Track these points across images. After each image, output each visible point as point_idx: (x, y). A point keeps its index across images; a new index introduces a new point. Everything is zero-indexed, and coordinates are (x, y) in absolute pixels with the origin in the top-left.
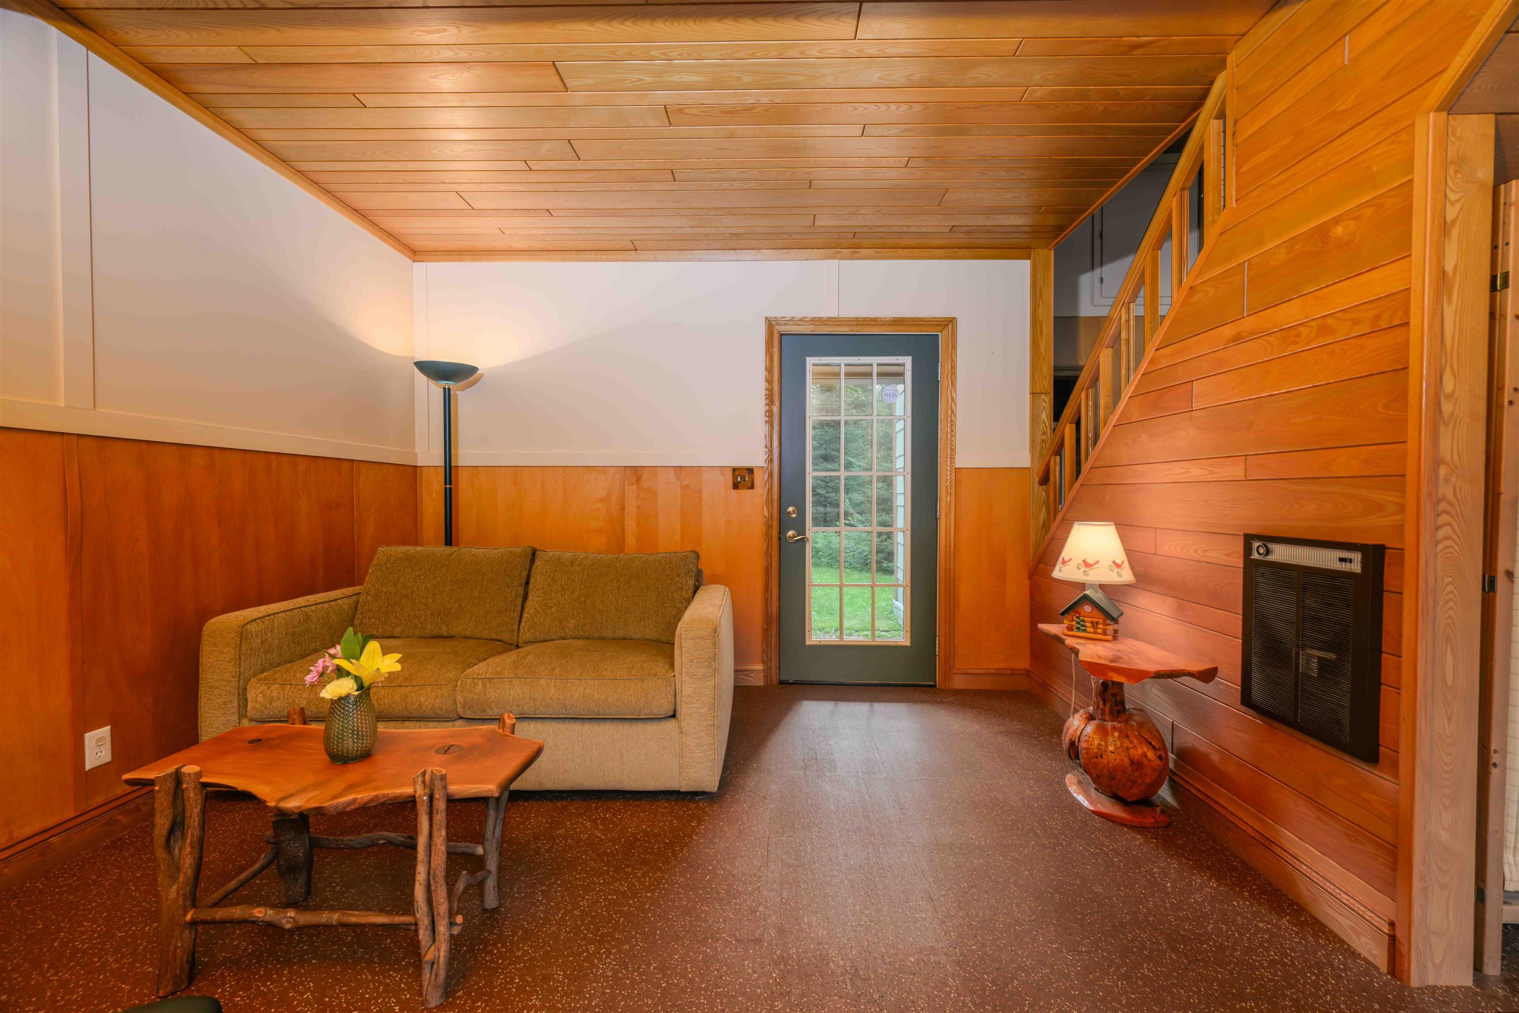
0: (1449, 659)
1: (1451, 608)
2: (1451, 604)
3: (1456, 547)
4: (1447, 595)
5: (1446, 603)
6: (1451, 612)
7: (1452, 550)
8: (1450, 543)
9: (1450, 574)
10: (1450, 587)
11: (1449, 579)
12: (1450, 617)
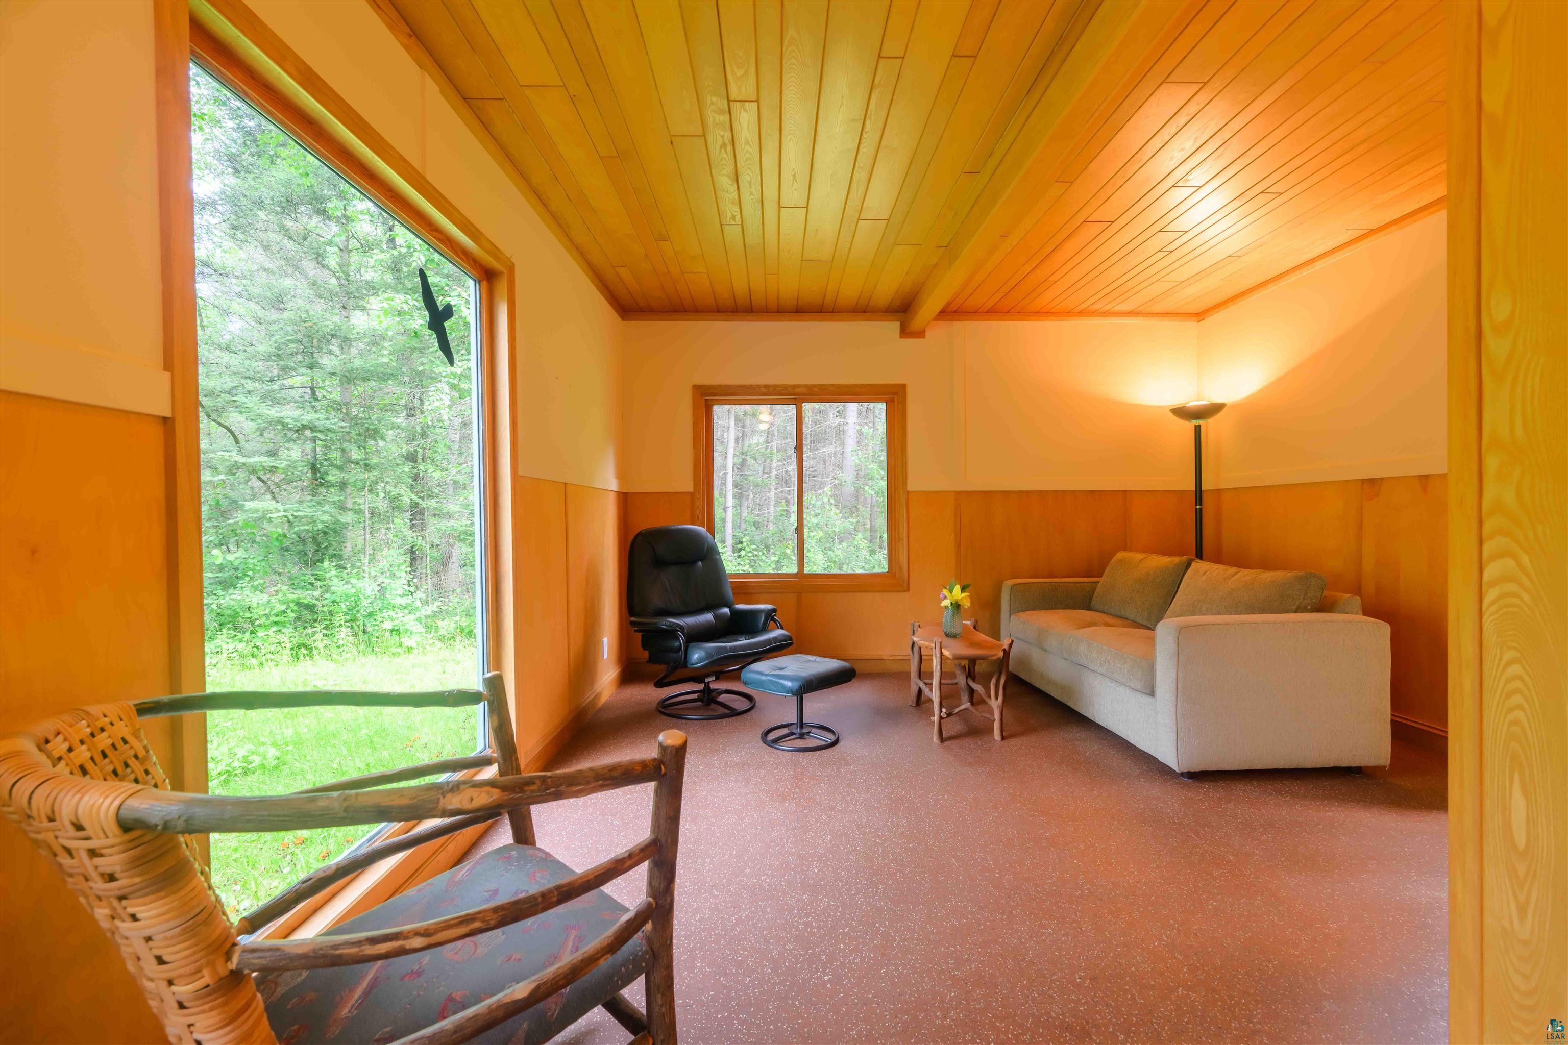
0: (1518, 803)
1: (1519, 707)
2: (1517, 699)
3: (1525, 596)
4: (1508, 681)
5: (1509, 696)
6: (1520, 715)
7: (1515, 600)
8: (1512, 587)
9: (1515, 644)
10: (1516, 669)
11: (1509, 655)
12: (1516, 722)
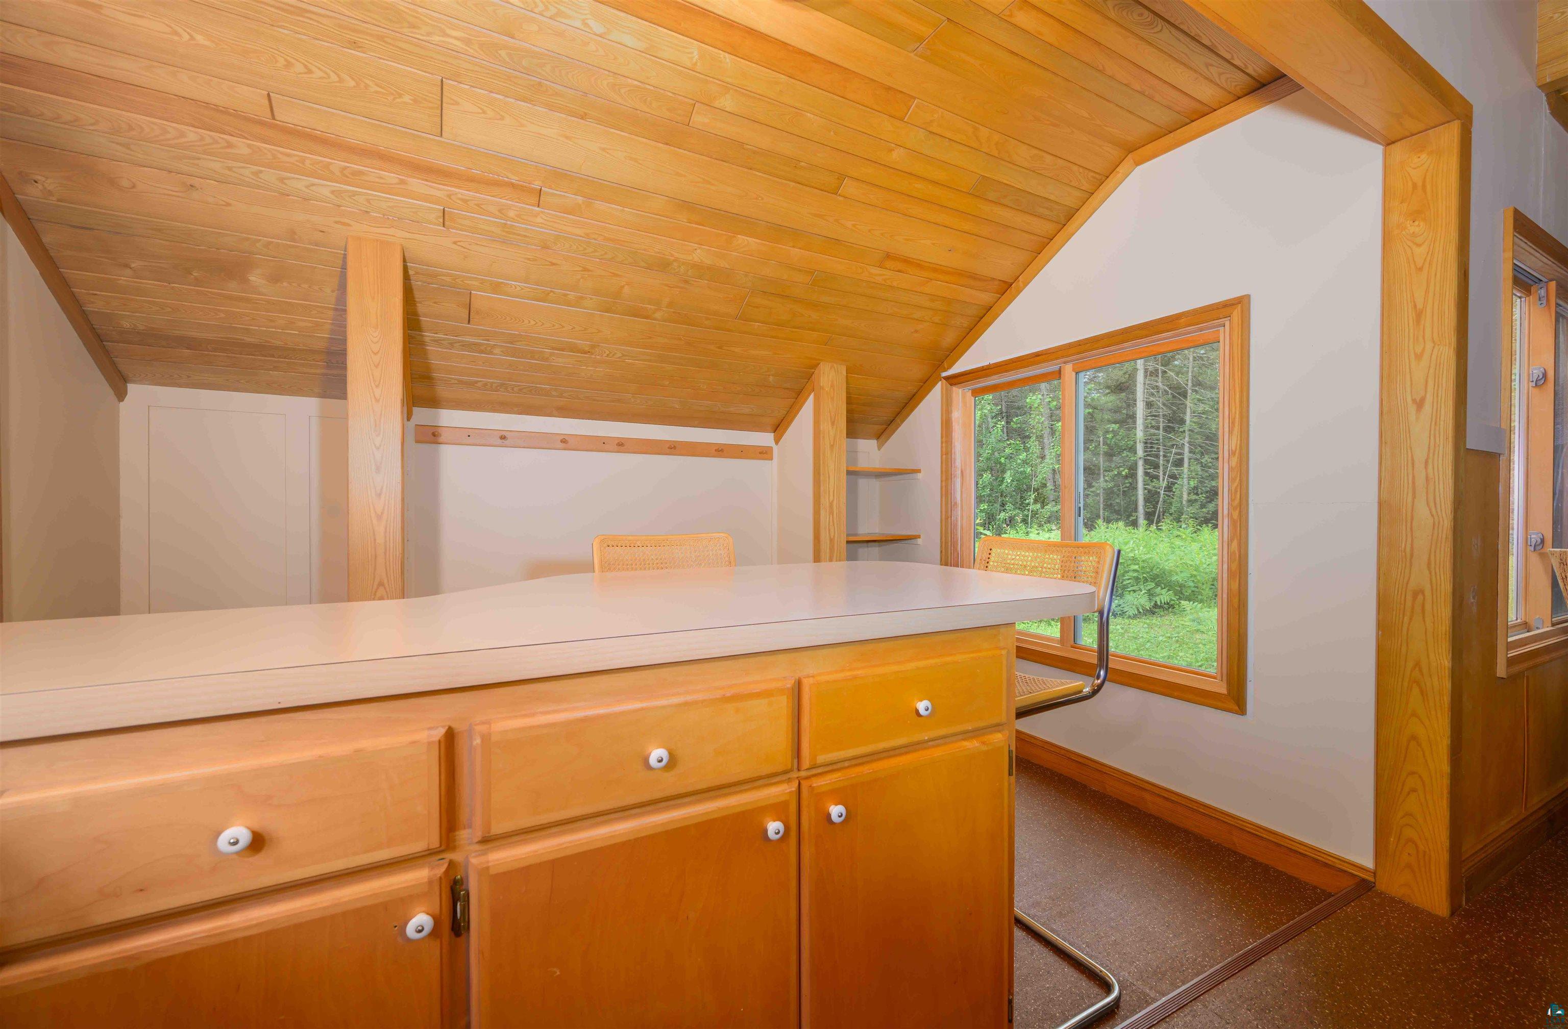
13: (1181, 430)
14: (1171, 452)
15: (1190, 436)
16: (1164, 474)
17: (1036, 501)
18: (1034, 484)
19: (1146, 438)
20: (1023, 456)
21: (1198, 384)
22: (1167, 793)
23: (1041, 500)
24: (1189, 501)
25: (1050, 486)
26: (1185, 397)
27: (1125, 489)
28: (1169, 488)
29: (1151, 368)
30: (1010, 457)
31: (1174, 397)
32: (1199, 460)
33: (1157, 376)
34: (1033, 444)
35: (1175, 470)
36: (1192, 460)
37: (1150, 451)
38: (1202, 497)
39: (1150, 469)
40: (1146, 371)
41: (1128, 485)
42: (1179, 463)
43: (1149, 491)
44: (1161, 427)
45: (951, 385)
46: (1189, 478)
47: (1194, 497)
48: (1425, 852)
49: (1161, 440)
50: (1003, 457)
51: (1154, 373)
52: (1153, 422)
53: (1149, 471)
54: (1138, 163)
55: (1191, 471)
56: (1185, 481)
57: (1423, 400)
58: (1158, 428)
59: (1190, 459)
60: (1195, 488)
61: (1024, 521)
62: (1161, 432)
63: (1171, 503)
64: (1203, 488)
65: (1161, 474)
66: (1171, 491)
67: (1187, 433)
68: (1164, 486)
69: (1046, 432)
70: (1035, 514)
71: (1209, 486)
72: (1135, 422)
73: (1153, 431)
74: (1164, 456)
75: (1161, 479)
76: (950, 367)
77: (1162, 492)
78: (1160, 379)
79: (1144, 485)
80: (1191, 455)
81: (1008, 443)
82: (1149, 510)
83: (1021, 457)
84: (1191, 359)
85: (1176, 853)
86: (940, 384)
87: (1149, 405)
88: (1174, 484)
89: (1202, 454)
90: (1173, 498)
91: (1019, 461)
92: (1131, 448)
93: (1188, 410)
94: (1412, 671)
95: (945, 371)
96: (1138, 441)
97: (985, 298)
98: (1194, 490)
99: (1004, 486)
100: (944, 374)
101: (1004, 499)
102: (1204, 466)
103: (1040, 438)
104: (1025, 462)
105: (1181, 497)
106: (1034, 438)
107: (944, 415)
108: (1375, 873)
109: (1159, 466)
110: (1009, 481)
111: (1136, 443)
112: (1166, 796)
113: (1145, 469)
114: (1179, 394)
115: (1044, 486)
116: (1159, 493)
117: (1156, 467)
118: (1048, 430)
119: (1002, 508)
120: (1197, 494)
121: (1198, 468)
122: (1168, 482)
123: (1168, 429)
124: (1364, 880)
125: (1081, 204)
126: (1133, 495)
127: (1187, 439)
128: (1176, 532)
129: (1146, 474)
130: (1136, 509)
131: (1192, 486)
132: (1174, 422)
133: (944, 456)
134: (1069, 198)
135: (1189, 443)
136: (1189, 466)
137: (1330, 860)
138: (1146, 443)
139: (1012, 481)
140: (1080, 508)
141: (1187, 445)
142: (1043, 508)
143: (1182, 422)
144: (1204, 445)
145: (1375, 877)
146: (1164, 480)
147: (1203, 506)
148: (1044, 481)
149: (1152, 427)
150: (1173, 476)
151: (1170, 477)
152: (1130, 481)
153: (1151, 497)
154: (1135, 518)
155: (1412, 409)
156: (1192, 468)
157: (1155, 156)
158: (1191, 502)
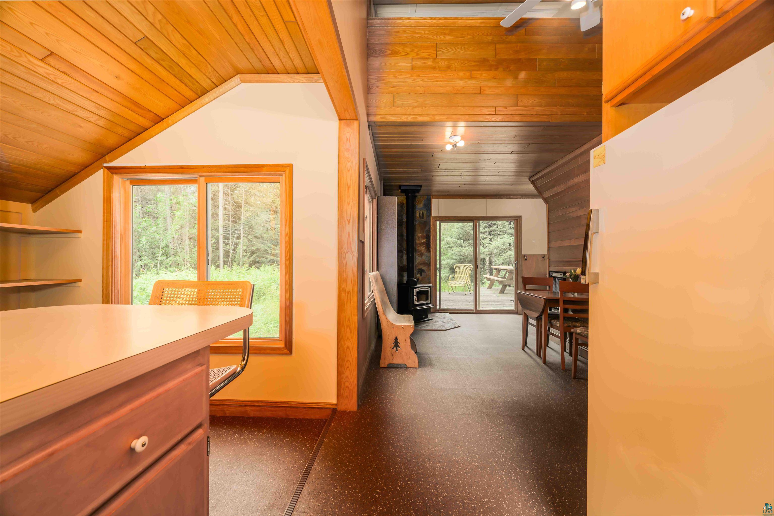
13: (239, 223)
14: (235, 233)
15: (243, 226)
16: (232, 243)
17: (162, 255)
18: (162, 245)
19: (224, 225)
20: (154, 228)
21: (246, 203)
22: (258, 403)
23: (166, 254)
24: (243, 256)
25: (171, 246)
26: (241, 208)
27: (213, 249)
28: (234, 250)
29: (226, 192)
30: (145, 229)
31: (236, 207)
32: (247, 237)
33: (228, 196)
34: (160, 221)
35: (237, 241)
36: (244, 237)
37: (225, 232)
38: (248, 254)
39: (225, 240)
40: (224, 193)
41: (215, 247)
42: (238, 238)
43: (225, 250)
44: (230, 221)
45: (113, 173)
46: (243, 245)
47: (245, 254)
48: (351, 389)
49: (230, 227)
50: (140, 228)
51: (227, 194)
52: (227, 217)
53: (225, 241)
54: (243, 81)
55: (244, 242)
56: (241, 246)
57: (350, 220)
58: (229, 221)
59: (243, 236)
60: (245, 250)
61: (156, 266)
62: (230, 222)
63: (235, 257)
64: (249, 250)
65: (230, 243)
66: (235, 251)
67: (242, 224)
68: (232, 248)
69: (169, 216)
70: (161, 262)
71: (251, 249)
72: (218, 217)
73: (227, 222)
74: (232, 234)
75: (231, 245)
76: (111, 161)
77: (231, 251)
78: (230, 197)
79: (223, 247)
80: (244, 235)
81: (144, 220)
82: (225, 260)
83: (152, 229)
84: (244, 191)
85: (265, 433)
86: (101, 171)
87: (225, 209)
88: (236, 248)
89: (248, 235)
90: (236, 254)
91: (151, 231)
92: (216, 229)
93: (242, 214)
94: (347, 322)
95: (106, 163)
96: (220, 226)
97: (144, 122)
98: (245, 251)
99: (140, 245)
100: (105, 165)
101: (141, 253)
102: (249, 240)
103: (165, 219)
104: (155, 232)
105: (240, 254)
106: (162, 219)
107: (106, 194)
108: (337, 404)
109: (229, 239)
110: (144, 243)
111: (218, 227)
112: (257, 405)
113: (223, 240)
114: (238, 206)
115: (167, 246)
116: (229, 252)
117: (228, 239)
118: (170, 215)
119: (139, 259)
120: (246, 253)
121: (247, 241)
122: (234, 247)
123: (234, 222)
124: (333, 409)
125: (211, 89)
126: (217, 252)
127: (242, 227)
128: (239, 271)
129: (224, 242)
130: (219, 259)
131: (244, 249)
132: (236, 219)
133: (105, 223)
134: (206, 83)
135: (243, 229)
136: (243, 240)
137: (322, 406)
138: (223, 227)
139: (147, 242)
140: (209, 260)
141: (242, 230)
142: (167, 259)
143: (240, 219)
144: (249, 231)
145: (337, 406)
146: (232, 245)
147: (249, 258)
148: (168, 244)
149: (226, 220)
150: (236, 244)
151: (235, 244)
152: (216, 245)
153: (226, 254)
154: (219, 264)
155: (347, 223)
156: (244, 241)
157: (250, 82)
158: (244, 256)
